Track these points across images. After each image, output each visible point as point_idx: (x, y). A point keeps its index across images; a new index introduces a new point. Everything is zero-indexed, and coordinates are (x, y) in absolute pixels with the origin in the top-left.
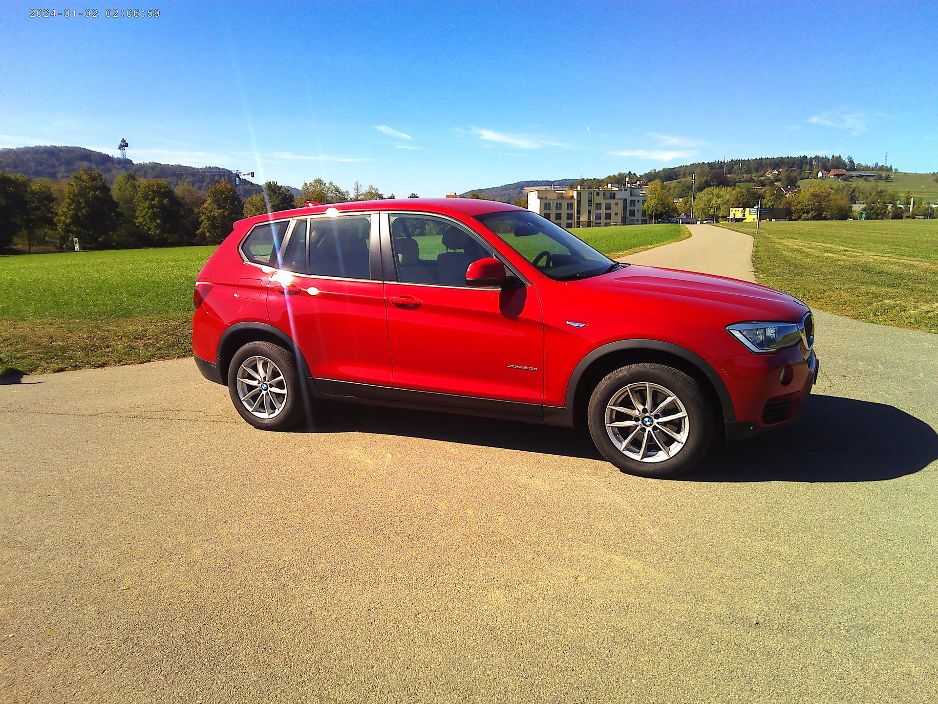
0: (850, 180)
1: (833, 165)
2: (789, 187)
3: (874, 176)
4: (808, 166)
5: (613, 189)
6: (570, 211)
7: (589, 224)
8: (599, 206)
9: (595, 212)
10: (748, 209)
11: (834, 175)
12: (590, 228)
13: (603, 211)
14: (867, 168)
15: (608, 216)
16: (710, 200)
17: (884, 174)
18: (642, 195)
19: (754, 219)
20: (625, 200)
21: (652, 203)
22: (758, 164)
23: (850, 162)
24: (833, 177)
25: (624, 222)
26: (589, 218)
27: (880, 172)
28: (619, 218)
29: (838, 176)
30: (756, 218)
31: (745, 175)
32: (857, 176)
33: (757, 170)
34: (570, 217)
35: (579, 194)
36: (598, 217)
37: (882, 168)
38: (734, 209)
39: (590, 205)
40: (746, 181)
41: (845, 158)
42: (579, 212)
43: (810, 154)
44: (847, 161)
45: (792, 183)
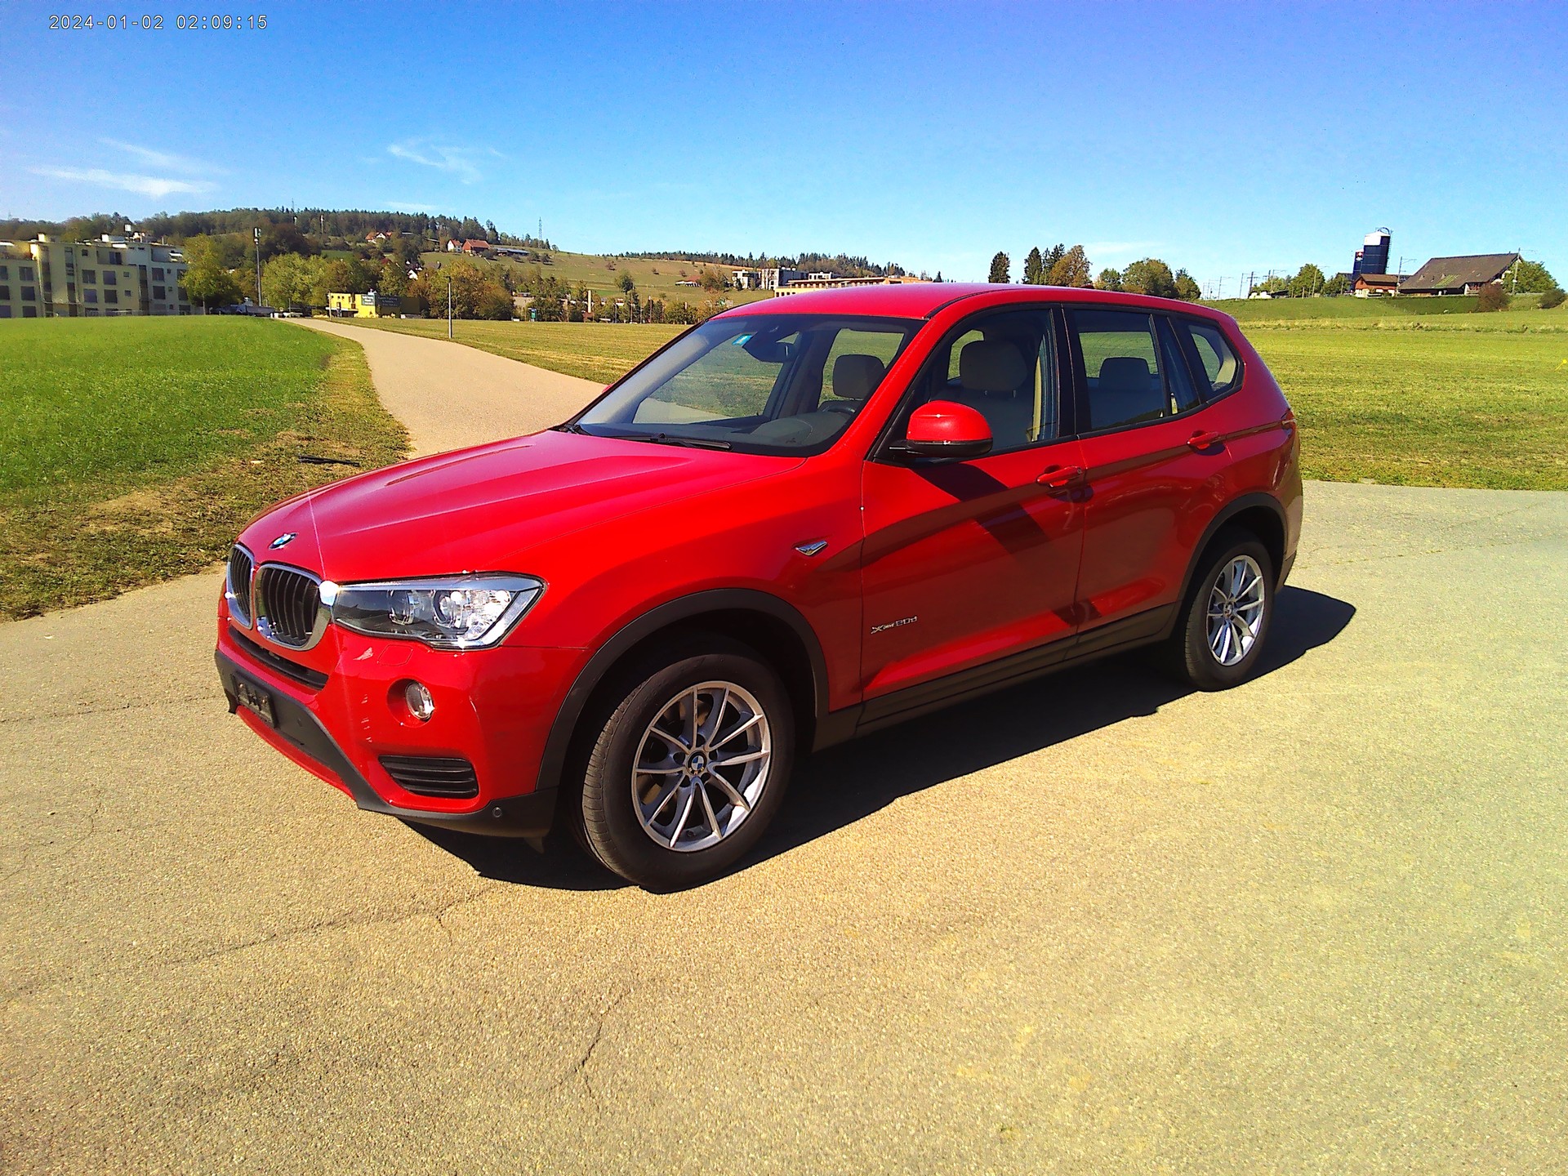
0: (495, 257)
1: (469, 233)
2: (408, 263)
3: (526, 254)
4: (430, 231)
5: (114, 246)
6: (28, 284)
7: (73, 311)
8: (89, 276)
9: (83, 287)
10: (360, 295)
11: (472, 249)
12: (75, 318)
13: (100, 287)
14: (515, 242)
15: (111, 297)
16: (291, 277)
17: (541, 253)
18: (175, 260)
19: (371, 313)
20: (143, 268)
21: (196, 277)
22: (350, 221)
23: (491, 229)
24: (470, 251)
25: (146, 308)
26: (72, 298)
27: (533, 249)
28: (135, 302)
29: (477, 250)
30: (374, 312)
31: (332, 238)
32: (503, 253)
33: (351, 230)
34: (29, 294)
35: (44, 247)
36: (92, 297)
37: (536, 244)
38: (336, 295)
39: (71, 274)
40: (336, 248)
41: (483, 223)
42: (48, 286)
43: (433, 212)
44: (486, 228)
45: (412, 256)
